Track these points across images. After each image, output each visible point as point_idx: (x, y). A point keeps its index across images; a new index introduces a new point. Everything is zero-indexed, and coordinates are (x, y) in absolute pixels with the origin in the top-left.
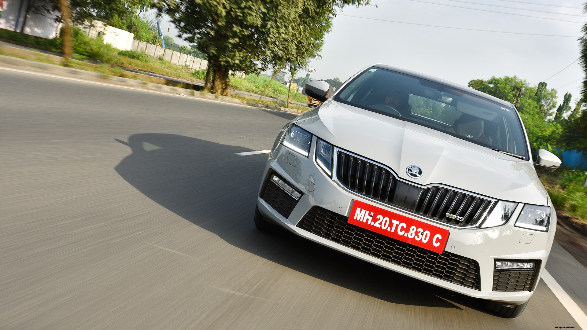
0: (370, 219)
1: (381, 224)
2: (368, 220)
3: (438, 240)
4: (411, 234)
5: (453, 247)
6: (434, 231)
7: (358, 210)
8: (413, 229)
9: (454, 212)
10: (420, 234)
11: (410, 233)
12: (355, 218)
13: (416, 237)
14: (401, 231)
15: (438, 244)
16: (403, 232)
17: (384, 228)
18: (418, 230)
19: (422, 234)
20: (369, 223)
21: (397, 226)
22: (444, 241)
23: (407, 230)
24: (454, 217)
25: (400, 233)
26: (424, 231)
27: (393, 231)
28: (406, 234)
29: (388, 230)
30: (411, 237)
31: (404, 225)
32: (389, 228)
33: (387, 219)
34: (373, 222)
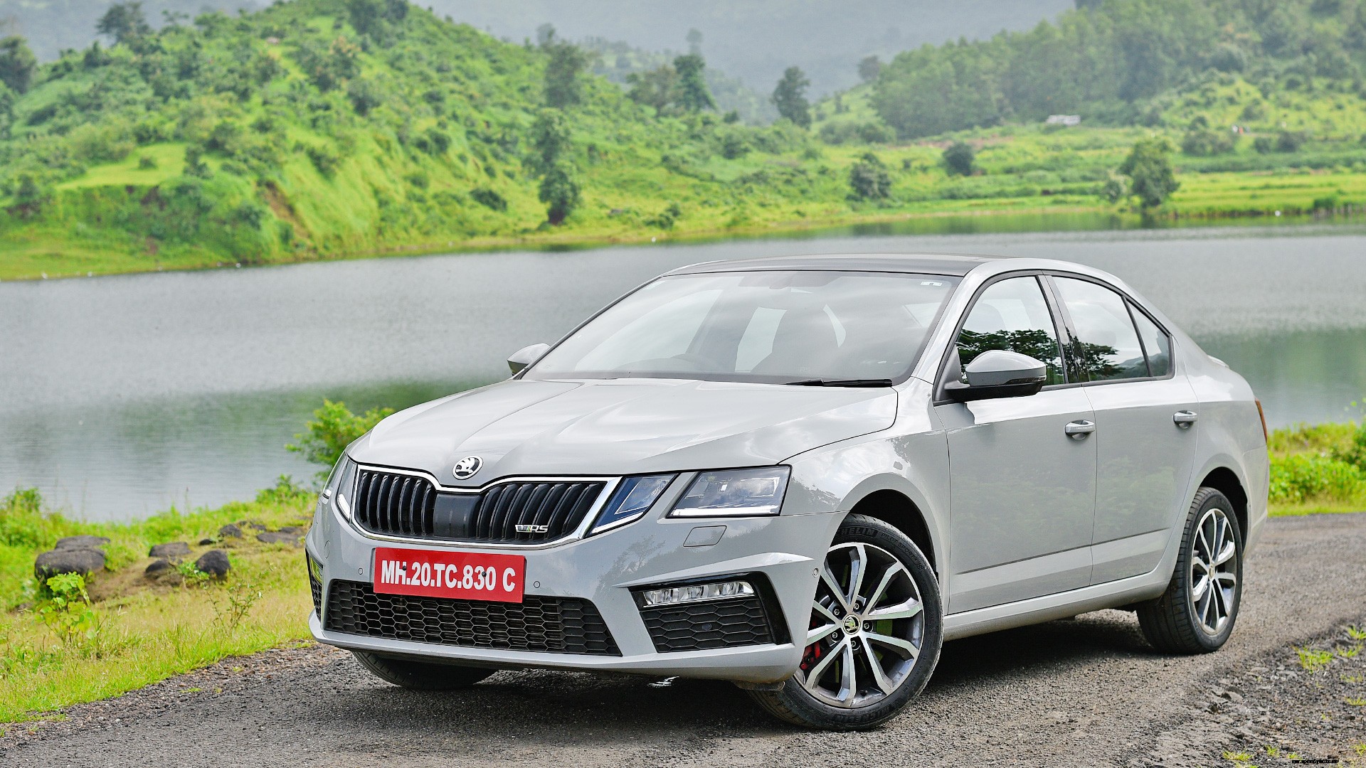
0: (403, 573)
1: (419, 578)
2: (401, 577)
3: (510, 579)
4: (468, 581)
5: (537, 584)
6: (500, 563)
7: (385, 563)
8: (468, 572)
9: (528, 521)
10: (480, 577)
11: (464, 580)
12: (383, 582)
13: (476, 584)
14: (451, 580)
15: (513, 585)
16: (455, 580)
17: (425, 584)
18: (476, 571)
19: (484, 575)
20: (403, 583)
21: (443, 573)
22: (520, 579)
23: (458, 576)
24: (530, 528)
25: (451, 585)
26: (486, 570)
27: (439, 585)
28: (459, 583)
29: (433, 585)
30: (468, 587)
31: (452, 567)
32: (433, 581)
33: (426, 565)
34: (409, 579)
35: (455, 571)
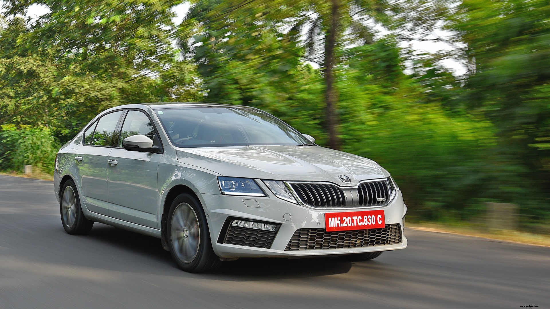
0: (339, 222)
1: (347, 223)
2: (338, 224)
3: (380, 219)
5: (389, 219)
6: (376, 213)
7: (330, 219)
8: (366, 218)
10: (370, 220)
11: (365, 222)
12: (330, 226)
13: (369, 223)
15: (381, 221)
16: (361, 222)
17: (350, 225)
18: (368, 218)
19: (371, 219)
20: (340, 226)
21: (357, 220)
22: (383, 219)
24: (380, 199)
25: (360, 224)
26: (371, 217)
27: (355, 225)
28: (363, 223)
29: (353, 225)
30: (366, 224)
31: (360, 217)
32: (353, 224)
33: (349, 218)
34: (342, 224)
35: (361, 219)
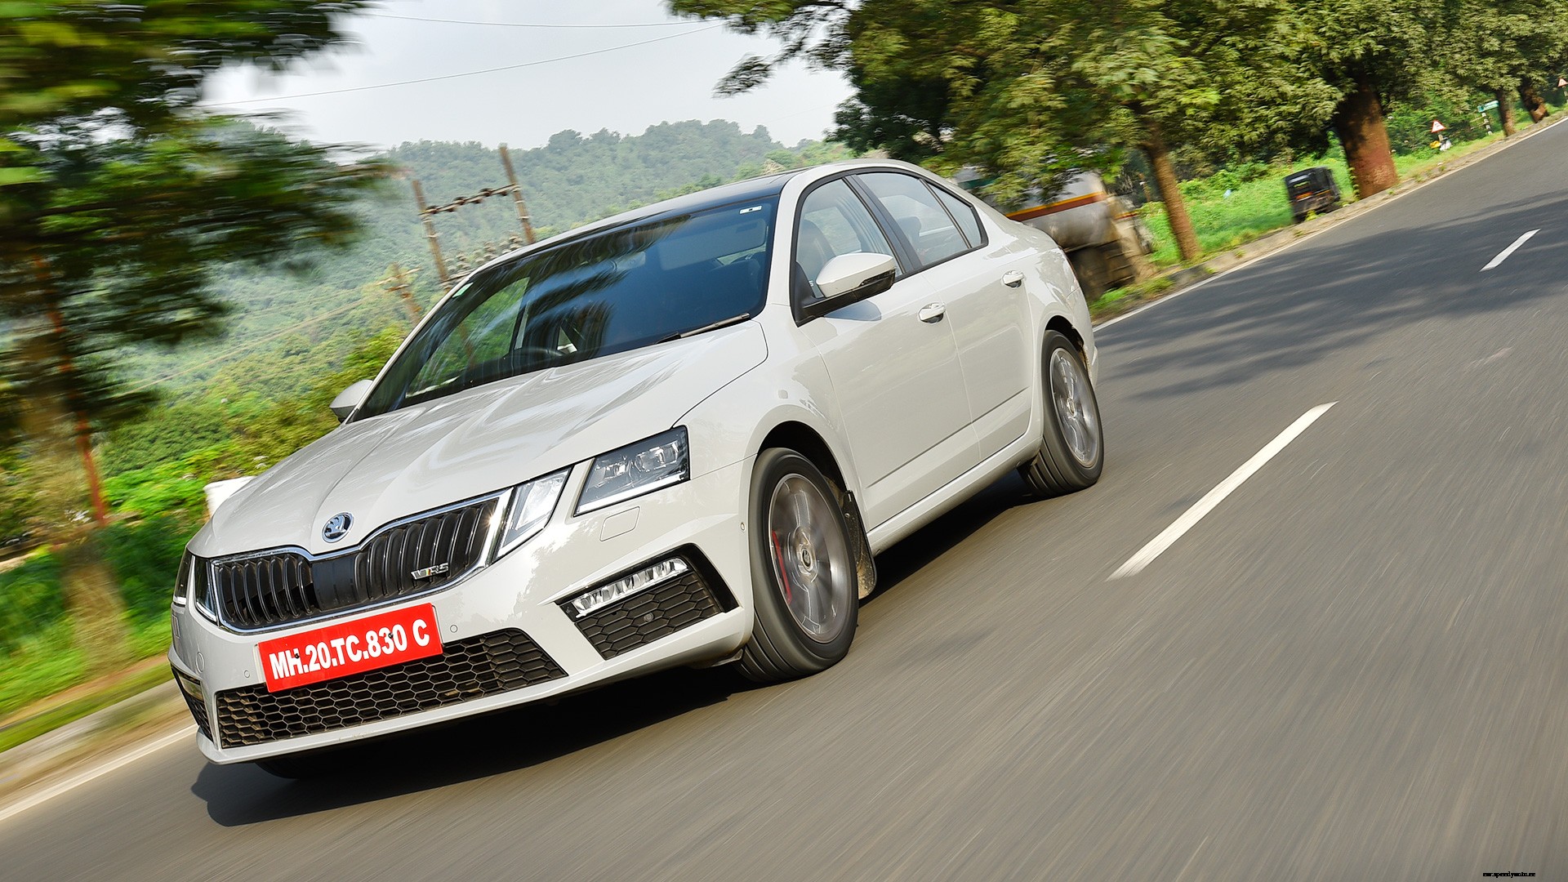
0: (298, 662)
1: (318, 661)
2: (296, 667)
3: (422, 632)
4: (374, 649)
5: (454, 627)
6: (406, 618)
7: (272, 657)
8: (372, 638)
9: (423, 566)
10: (387, 639)
11: (370, 648)
12: (276, 677)
13: (384, 649)
14: (355, 653)
15: (427, 637)
16: (359, 652)
17: (326, 665)
18: (381, 634)
19: (391, 637)
20: (301, 672)
21: (344, 648)
22: (431, 629)
23: (363, 645)
24: (427, 572)
25: (356, 658)
26: (391, 630)
27: (342, 662)
28: (366, 653)
29: (335, 664)
30: (376, 654)
31: (352, 639)
32: (334, 660)
33: (322, 645)
34: (306, 666)
35: (356, 641)
